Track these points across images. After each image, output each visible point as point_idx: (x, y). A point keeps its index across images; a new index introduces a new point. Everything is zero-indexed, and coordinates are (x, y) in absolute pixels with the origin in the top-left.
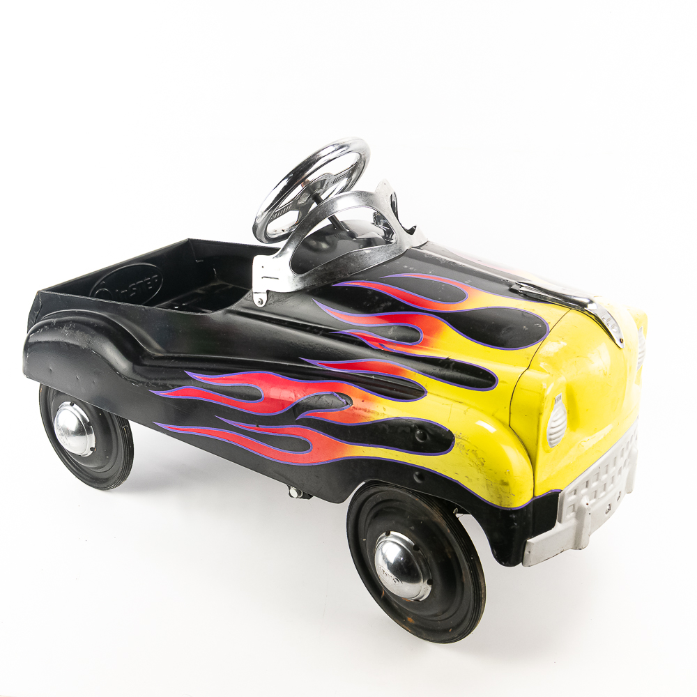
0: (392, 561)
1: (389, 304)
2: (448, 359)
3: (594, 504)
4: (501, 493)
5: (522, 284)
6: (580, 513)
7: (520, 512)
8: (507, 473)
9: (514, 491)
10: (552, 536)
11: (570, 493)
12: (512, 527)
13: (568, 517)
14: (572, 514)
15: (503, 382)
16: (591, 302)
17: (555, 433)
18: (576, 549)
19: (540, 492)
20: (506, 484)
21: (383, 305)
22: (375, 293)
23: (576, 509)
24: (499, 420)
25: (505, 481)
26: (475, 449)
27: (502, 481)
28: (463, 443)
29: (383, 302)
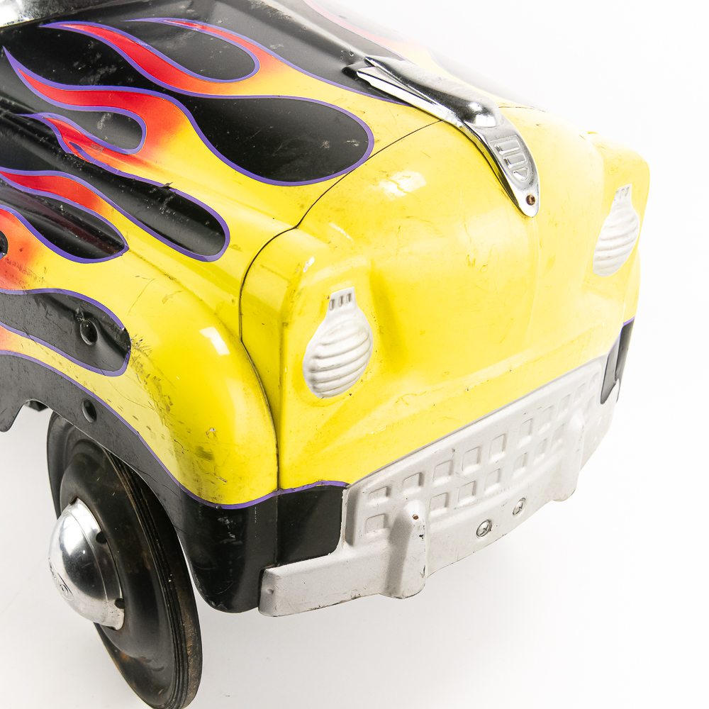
0: (70, 550)
1: (113, 69)
2: (167, 187)
3: (442, 517)
4: (199, 472)
5: (371, 61)
6: (398, 531)
7: (240, 514)
8: (211, 435)
9: (225, 472)
10: (327, 567)
11: (375, 491)
12: (225, 541)
13: (371, 535)
14: (381, 532)
15: (236, 247)
16: (486, 111)
17: (325, 369)
18: (390, 595)
19: (294, 482)
20: (208, 456)
21: (102, 72)
22: (102, 47)
23: (391, 521)
24: (225, 326)
25: (206, 449)
26: (158, 376)
27: (201, 449)
28: (143, 359)
29: (104, 66)
